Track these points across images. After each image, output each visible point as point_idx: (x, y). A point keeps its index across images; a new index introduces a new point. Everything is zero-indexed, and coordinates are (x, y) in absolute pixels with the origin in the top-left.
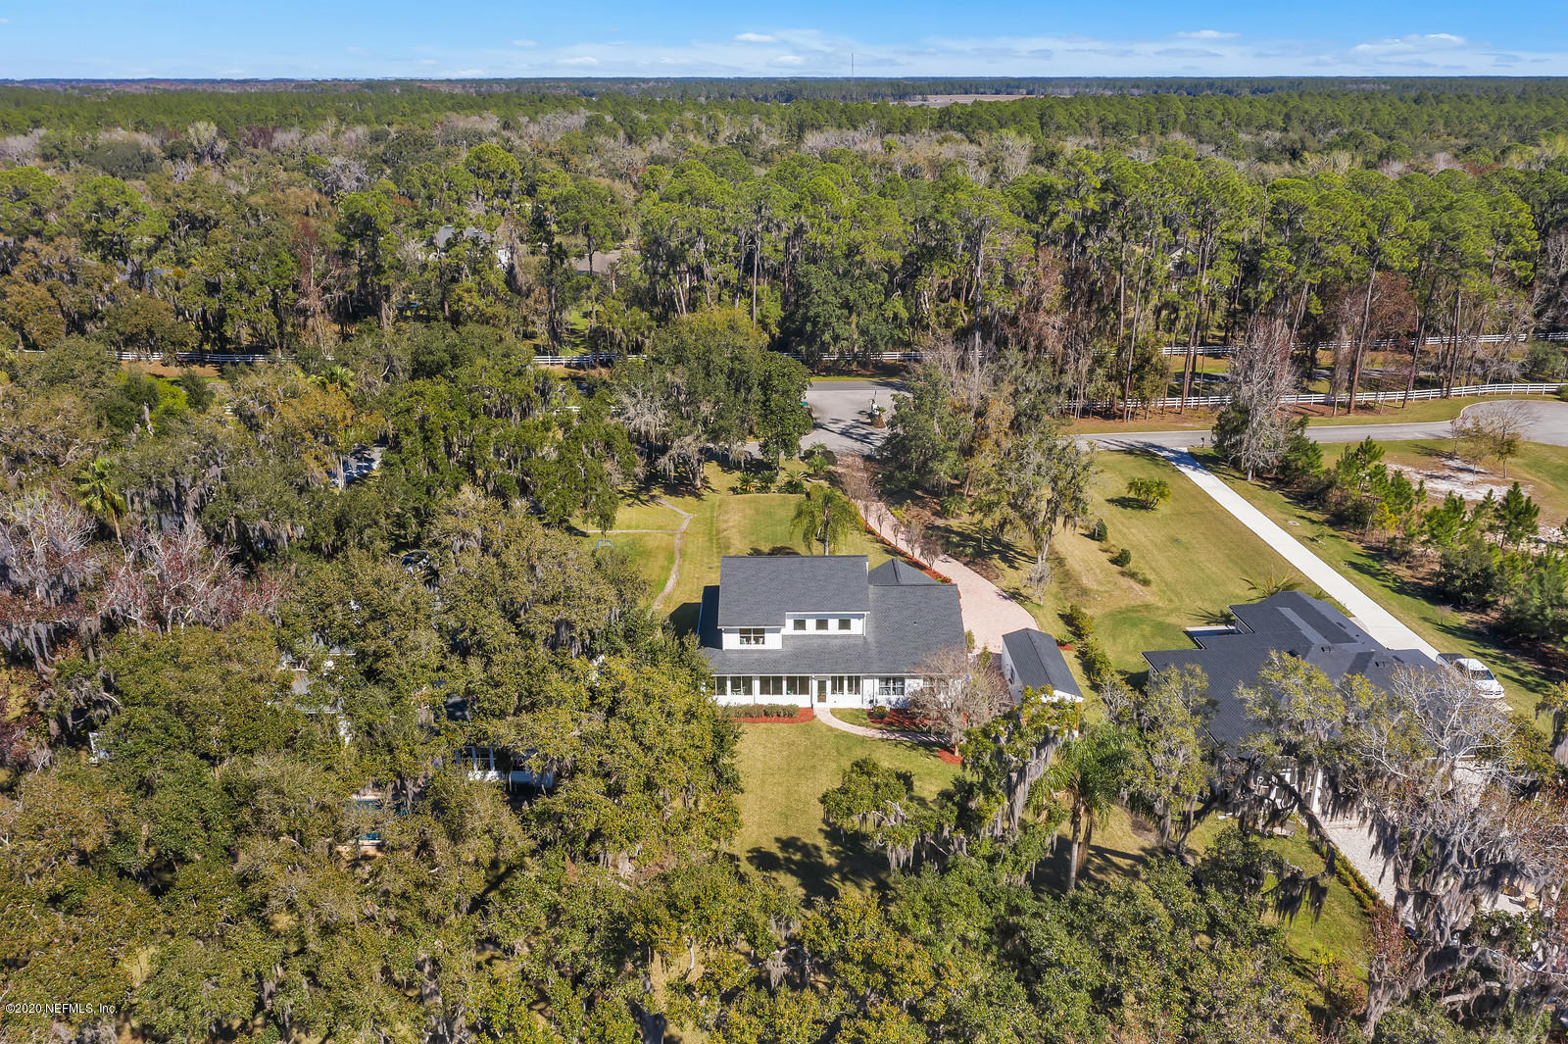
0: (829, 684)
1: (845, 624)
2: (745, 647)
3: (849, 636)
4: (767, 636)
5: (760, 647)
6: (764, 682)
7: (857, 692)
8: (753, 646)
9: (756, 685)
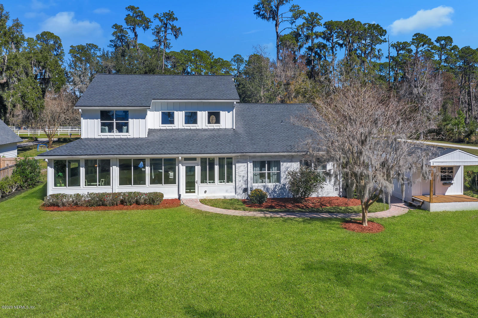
0: (198, 169)
1: (214, 117)
2: (107, 135)
3: (219, 130)
4: (132, 122)
5: (123, 135)
6: (124, 166)
7: (230, 180)
8: (115, 134)
9: (115, 171)
